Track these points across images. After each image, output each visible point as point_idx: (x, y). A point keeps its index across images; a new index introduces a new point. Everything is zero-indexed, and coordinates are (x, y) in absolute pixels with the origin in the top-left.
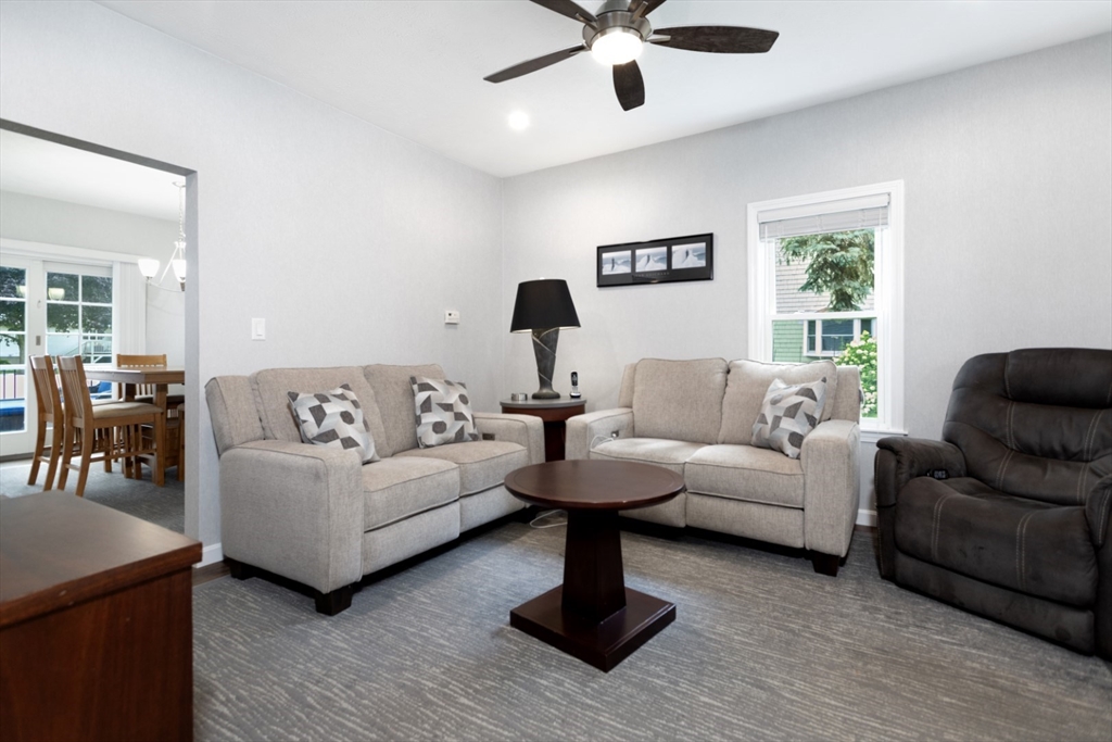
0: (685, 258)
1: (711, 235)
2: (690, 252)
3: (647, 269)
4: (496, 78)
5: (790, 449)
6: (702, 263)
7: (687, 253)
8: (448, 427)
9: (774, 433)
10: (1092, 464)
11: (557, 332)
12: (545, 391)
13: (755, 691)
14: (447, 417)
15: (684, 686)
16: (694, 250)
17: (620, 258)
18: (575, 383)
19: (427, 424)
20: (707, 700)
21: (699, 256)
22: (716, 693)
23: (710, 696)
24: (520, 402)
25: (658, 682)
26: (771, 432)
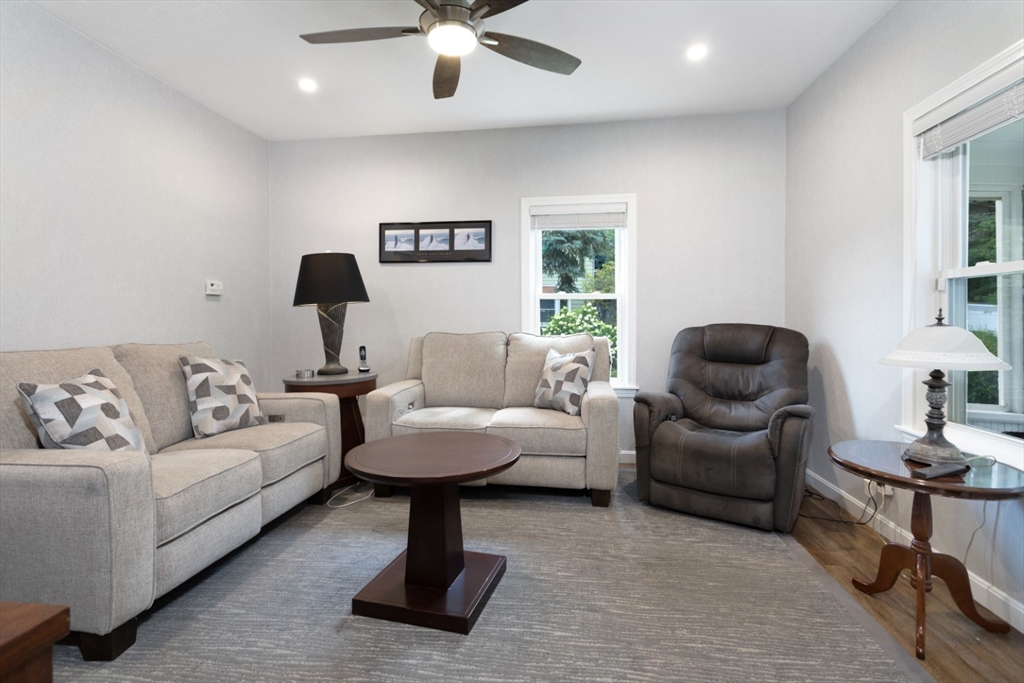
0: (465, 240)
1: (490, 222)
2: (471, 236)
3: (431, 248)
4: (312, 39)
5: (571, 408)
6: (482, 246)
7: (468, 237)
8: (231, 411)
9: (557, 395)
10: (756, 402)
11: (345, 307)
12: (332, 366)
13: (591, 615)
14: (229, 401)
15: (537, 628)
16: (475, 235)
17: (403, 236)
18: (363, 358)
19: (205, 410)
20: (559, 633)
21: (479, 240)
22: (564, 625)
23: (560, 629)
24: (306, 380)
25: (515, 630)
26: (554, 394)
